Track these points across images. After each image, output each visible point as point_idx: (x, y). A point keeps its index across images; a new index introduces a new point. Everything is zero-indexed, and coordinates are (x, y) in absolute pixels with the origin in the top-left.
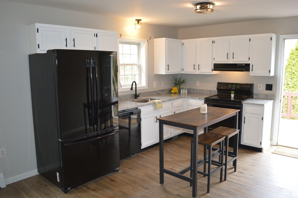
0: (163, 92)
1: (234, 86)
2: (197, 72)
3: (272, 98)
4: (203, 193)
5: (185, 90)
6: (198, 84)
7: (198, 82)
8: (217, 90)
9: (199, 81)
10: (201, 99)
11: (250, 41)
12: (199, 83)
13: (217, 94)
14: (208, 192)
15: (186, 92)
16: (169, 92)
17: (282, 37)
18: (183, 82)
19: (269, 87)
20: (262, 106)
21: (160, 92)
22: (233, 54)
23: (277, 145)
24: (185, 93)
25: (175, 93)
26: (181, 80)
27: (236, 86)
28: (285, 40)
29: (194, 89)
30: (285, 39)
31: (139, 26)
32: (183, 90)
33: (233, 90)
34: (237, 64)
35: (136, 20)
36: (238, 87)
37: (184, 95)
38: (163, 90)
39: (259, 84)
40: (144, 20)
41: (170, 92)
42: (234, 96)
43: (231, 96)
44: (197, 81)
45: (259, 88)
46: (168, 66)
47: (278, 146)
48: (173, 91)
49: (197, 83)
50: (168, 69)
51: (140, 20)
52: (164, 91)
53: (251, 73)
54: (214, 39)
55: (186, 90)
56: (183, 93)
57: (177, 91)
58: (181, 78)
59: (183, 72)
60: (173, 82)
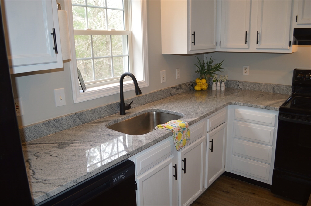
0: (180, 90)
2: (253, 48)
5: (221, 83)
6: (246, 72)
7: (246, 68)
9: (248, 67)
10: (268, 109)
12: (248, 70)
15: (223, 88)
16: (190, 88)
18: (218, 67)
21: (174, 90)
24: (221, 89)
25: (202, 90)
26: (213, 64)
29: (238, 83)
32: (216, 84)
37: (218, 94)
38: (180, 86)
41: (192, 88)
44: (244, 67)
46: (194, 35)
48: (197, 88)
49: (244, 70)
50: (194, 43)
52: (181, 88)
55: (223, 83)
56: (216, 90)
57: (205, 87)
58: (212, 61)
59: (218, 49)
60: (197, 69)
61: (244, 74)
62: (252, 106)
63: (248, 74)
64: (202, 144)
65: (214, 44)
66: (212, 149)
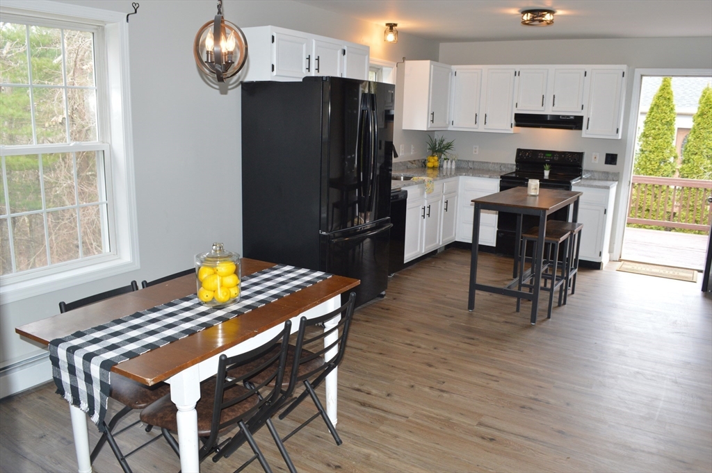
1: (548, 155)
2: (481, 128)
3: (616, 177)
4: (543, 318)
5: (452, 162)
6: (475, 152)
7: (476, 148)
8: (515, 163)
9: (478, 147)
11: (585, 75)
12: (477, 150)
13: (514, 171)
14: (549, 317)
15: (454, 167)
16: (422, 165)
17: (638, 72)
18: (448, 146)
19: (611, 159)
20: (606, 190)
21: (409, 165)
22: (554, 97)
23: (620, 261)
24: (451, 168)
25: (433, 168)
26: (445, 143)
27: (553, 156)
28: (644, 78)
29: (468, 162)
30: (642, 76)
31: (391, 37)
32: (447, 162)
33: (548, 163)
34: (559, 116)
35: (387, 24)
36: (556, 158)
38: (414, 161)
39: (594, 154)
40: (402, 25)
41: (424, 164)
42: (550, 174)
43: (543, 173)
44: (474, 146)
45: (593, 161)
46: (433, 114)
47: (622, 262)
48: (429, 165)
49: (474, 150)
50: (433, 121)
51: (395, 25)
52: (415, 164)
53: (585, 133)
54: (517, 68)
55: (454, 162)
56: (447, 168)
57: (437, 164)
58: (444, 140)
59: (450, 128)
60: (428, 146)
61: (474, 153)
62: (479, 176)
63: (477, 153)
64: (440, 202)
65: (447, 123)
66: (446, 209)
